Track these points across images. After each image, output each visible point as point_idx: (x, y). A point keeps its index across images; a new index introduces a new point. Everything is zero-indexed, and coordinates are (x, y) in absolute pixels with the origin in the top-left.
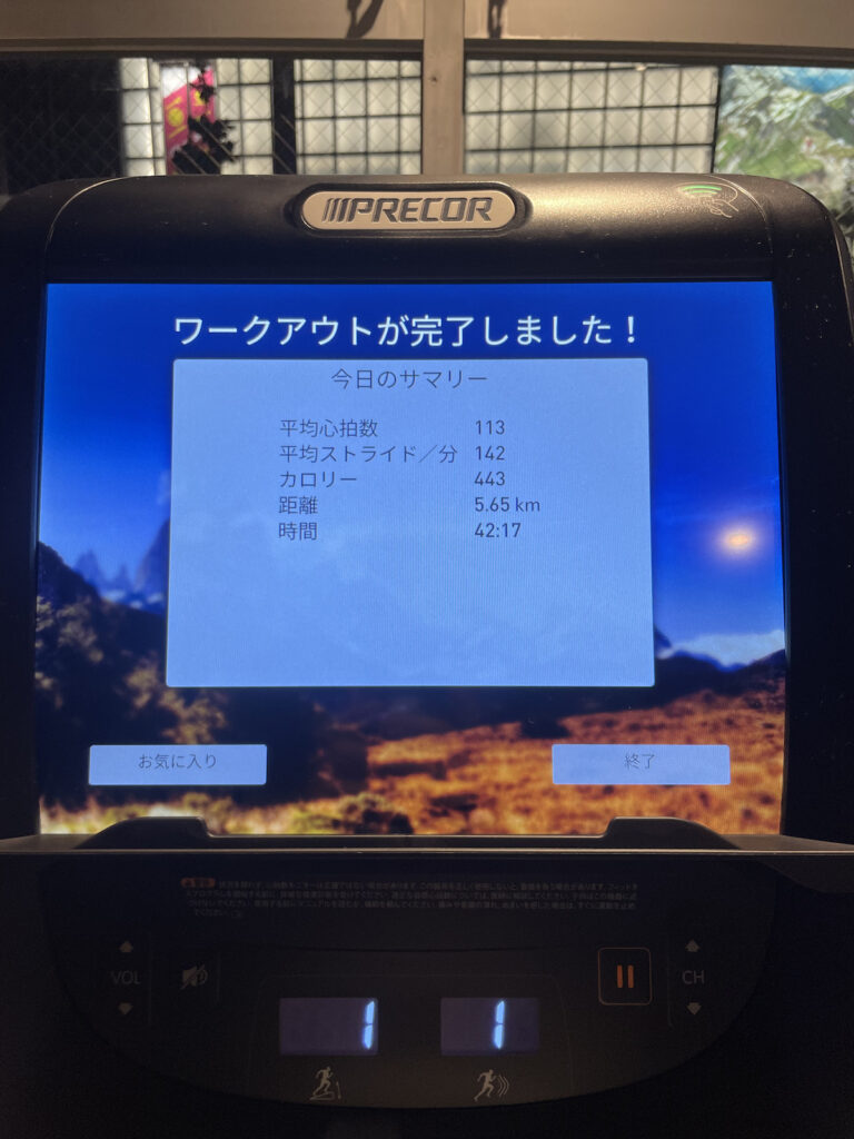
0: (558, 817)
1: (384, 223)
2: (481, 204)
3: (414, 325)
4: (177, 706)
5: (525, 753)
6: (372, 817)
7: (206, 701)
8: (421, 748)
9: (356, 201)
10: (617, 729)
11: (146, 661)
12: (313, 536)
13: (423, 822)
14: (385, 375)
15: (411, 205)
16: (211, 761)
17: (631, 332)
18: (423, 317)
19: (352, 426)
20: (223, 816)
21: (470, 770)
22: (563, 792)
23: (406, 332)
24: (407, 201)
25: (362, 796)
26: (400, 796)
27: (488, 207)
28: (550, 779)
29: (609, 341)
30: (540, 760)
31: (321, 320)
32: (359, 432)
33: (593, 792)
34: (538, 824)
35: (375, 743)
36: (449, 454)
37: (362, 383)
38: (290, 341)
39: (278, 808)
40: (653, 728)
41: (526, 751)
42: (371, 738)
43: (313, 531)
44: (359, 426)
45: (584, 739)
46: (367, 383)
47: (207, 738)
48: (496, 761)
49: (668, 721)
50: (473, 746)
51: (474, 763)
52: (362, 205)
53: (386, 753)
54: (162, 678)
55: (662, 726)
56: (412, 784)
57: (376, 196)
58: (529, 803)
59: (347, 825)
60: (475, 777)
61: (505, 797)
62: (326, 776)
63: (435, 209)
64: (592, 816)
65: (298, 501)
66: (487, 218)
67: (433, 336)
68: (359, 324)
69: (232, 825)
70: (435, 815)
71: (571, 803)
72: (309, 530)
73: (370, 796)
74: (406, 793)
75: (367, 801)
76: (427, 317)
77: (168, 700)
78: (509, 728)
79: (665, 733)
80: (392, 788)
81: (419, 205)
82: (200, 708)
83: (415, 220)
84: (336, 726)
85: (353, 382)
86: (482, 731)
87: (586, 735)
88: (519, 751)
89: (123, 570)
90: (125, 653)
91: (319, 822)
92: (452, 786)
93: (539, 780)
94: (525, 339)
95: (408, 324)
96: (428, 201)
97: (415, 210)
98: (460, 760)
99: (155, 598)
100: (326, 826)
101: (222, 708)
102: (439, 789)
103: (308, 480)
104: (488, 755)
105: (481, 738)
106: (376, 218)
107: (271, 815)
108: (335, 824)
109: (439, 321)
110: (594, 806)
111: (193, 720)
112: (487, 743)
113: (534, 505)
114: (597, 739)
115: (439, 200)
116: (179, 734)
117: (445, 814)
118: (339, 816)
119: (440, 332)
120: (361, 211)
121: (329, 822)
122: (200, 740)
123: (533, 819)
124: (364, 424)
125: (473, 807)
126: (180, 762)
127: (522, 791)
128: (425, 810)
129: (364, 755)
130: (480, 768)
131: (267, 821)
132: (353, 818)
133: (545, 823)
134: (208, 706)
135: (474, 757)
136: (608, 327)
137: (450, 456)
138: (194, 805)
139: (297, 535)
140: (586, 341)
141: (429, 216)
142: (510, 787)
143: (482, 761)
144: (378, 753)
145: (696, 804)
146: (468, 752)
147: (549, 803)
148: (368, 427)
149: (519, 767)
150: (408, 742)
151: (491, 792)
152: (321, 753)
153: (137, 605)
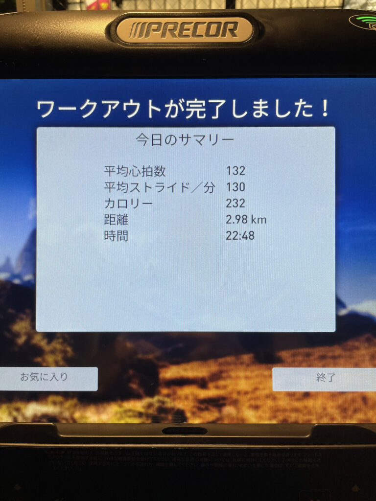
0: (275, 411)
1: (168, 39)
2: (230, 26)
3: (188, 105)
4: (43, 343)
5: (256, 373)
6: (162, 410)
7: (60, 340)
8: (192, 369)
9: (151, 24)
10: (312, 358)
11: (24, 316)
12: (126, 239)
13: (193, 413)
14: (169, 137)
15: (186, 26)
16: (64, 376)
17: (325, 110)
18: (194, 100)
19: (149, 170)
20: (72, 410)
21: (222, 383)
22: (278, 396)
23: (183, 110)
24: (183, 24)
25: (156, 398)
26: (180, 398)
27: (235, 27)
28: (271, 388)
29: (311, 115)
30: (265, 377)
31: (129, 102)
32: (154, 174)
33: (297, 396)
34: (263, 415)
35: (164, 367)
36: (210, 187)
37: (155, 142)
38: (109, 116)
39: (105, 405)
40: (334, 358)
41: (257, 371)
42: (161, 364)
43: (126, 236)
44: (154, 169)
45: (292, 364)
46: (159, 142)
47: (61, 363)
48: (238, 378)
49: (343, 353)
50: (224, 368)
51: (224, 379)
52: (154, 27)
53: (171, 372)
54: (33, 326)
55: (340, 357)
56: (187, 391)
57: (163, 20)
58: (259, 403)
59: (148, 416)
60: (225, 387)
61: (243, 399)
62: (134, 386)
63: (201, 29)
64: (296, 410)
65: (116, 217)
66: (234, 35)
67: (200, 112)
68: (153, 104)
69: (77, 415)
70: (201, 410)
71: (283, 403)
72: (123, 236)
73: (161, 398)
74: (183, 397)
75: (159, 401)
76: (196, 100)
77: (37, 340)
78: (246, 358)
79: (342, 361)
80: (175, 393)
81: (191, 26)
82: (57, 345)
83: (188, 36)
84: (140, 356)
85: (149, 141)
86: (229, 359)
87: (294, 362)
88: (252, 372)
89: (8, 260)
90: (11, 311)
91: (130, 414)
92: (211, 392)
93: (264, 389)
94: (258, 114)
95: (184, 104)
96: (197, 24)
97: (188, 30)
98: (216, 377)
99: (28, 277)
100: (135, 416)
101: (70, 345)
102: (203, 394)
103: (123, 204)
104: (233, 374)
105: (229, 364)
106: (163, 35)
107: (101, 409)
108: (140, 415)
109: (204, 102)
110: (297, 404)
111: (53, 352)
112: (232, 367)
113: (263, 220)
114: (300, 365)
115: (205, 23)
116: (44, 360)
117: (207, 409)
118: (142, 410)
119: (204, 110)
120: (153, 30)
121: (136, 414)
122: (57, 364)
123: (260, 413)
124: (157, 169)
125: (224, 405)
126: (46, 377)
127: (253, 396)
128: (194, 407)
129: (157, 374)
130: (228, 382)
131: (98, 412)
132: (151, 411)
133: (268, 415)
134: (62, 343)
135: (224, 375)
136: (311, 106)
137: (210, 189)
138: (54, 403)
139: (116, 239)
140: (297, 115)
141: (197, 34)
142: (246, 393)
143: (230, 377)
144: (165, 373)
145: (359, 404)
146: (221, 372)
147: (270, 403)
148: (160, 171)
149: (252, 381)
150: (184, 366)
151: (235, 396)
152: (131, 372)
153: (17, 281)
